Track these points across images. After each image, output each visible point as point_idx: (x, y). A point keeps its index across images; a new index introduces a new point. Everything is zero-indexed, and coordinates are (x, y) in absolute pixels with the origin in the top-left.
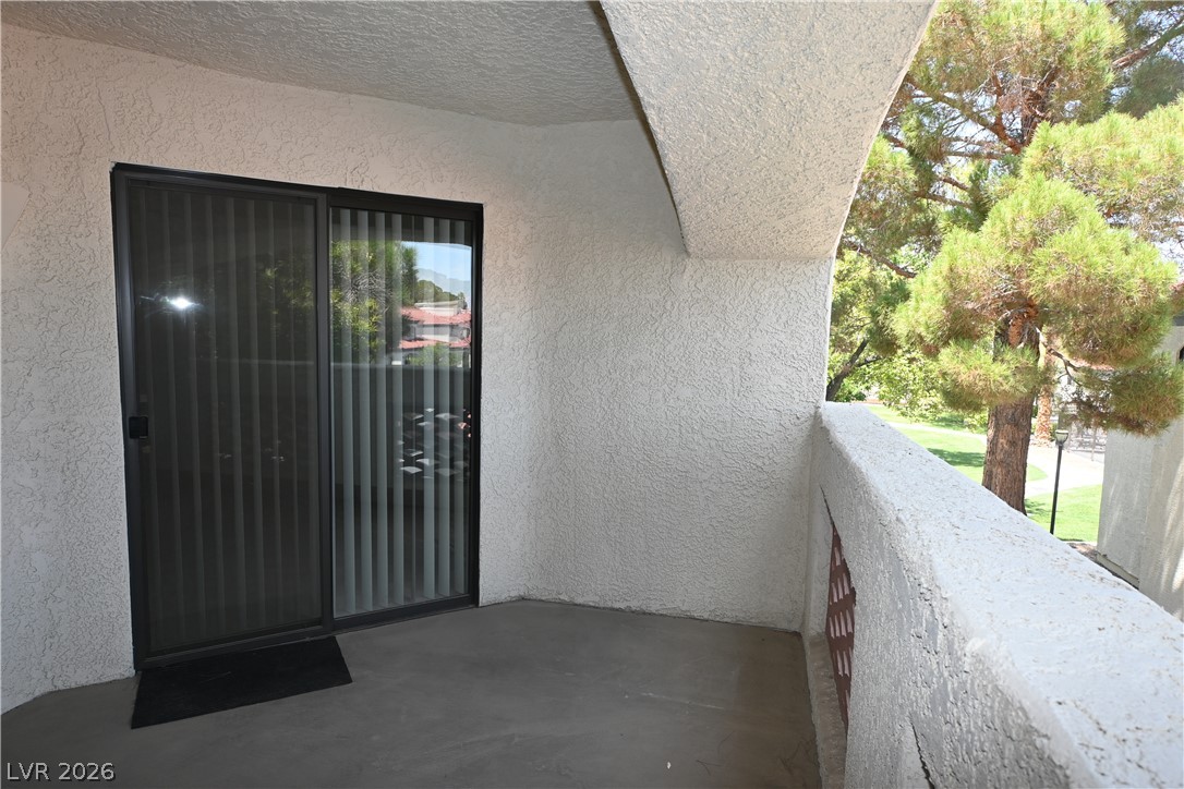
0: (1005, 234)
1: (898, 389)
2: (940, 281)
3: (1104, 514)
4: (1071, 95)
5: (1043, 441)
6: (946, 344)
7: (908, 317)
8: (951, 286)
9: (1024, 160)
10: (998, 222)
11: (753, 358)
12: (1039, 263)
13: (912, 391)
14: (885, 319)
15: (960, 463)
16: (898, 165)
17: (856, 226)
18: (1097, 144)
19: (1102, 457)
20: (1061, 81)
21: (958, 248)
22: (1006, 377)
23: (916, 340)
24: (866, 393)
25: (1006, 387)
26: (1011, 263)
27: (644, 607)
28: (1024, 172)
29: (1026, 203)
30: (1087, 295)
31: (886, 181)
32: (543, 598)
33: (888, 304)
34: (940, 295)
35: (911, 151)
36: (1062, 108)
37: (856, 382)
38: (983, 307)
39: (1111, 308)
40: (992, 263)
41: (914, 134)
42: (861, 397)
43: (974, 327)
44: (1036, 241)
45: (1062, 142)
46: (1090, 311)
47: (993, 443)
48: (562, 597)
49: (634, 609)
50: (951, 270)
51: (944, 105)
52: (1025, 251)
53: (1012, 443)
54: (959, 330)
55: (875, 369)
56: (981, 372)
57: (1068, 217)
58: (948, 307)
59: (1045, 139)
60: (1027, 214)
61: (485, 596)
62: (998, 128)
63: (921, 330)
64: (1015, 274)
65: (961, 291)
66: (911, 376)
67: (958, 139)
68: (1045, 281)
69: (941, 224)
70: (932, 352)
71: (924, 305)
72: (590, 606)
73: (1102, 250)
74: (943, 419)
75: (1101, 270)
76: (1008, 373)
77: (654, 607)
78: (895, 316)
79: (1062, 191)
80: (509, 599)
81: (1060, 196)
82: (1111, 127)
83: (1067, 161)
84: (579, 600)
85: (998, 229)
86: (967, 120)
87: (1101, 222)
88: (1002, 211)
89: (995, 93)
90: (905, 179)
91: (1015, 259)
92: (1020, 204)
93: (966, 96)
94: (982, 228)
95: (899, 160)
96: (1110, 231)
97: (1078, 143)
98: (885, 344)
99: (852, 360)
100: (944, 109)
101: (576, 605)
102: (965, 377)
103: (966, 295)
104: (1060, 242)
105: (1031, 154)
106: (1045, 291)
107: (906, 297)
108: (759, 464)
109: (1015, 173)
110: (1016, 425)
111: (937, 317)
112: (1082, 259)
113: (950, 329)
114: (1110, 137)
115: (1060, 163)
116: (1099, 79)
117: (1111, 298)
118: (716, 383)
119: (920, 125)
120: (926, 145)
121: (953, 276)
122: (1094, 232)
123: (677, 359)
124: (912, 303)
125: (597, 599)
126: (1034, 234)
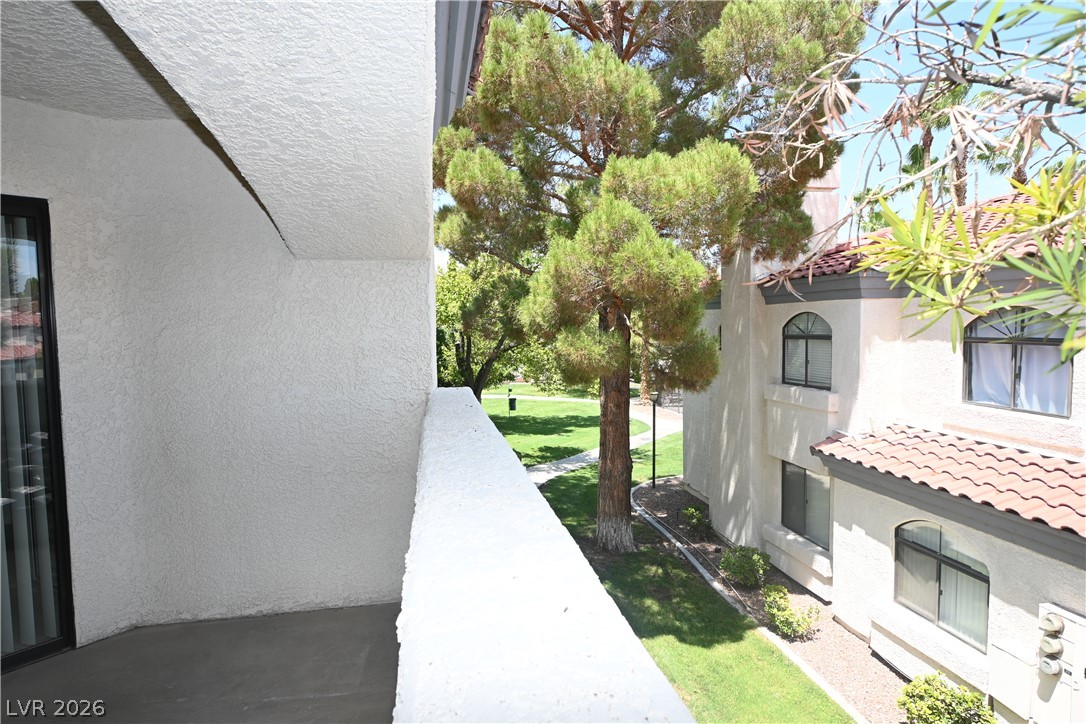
0: (592, 242)
1: (537, 368)
2: (550, 278)
3: (686, 454)
4: (631, 136)
5: (646, 401)
6: (559, 330)
7: (529, 309)
8: (558, 283)
9: (601, 183)
10: (586, 232)
11: (366, 352)
12: (616, 265)
13: (547, 370)
14: (513, 311)
15: (590, 426)
16: (513, 181)
17: (485, 231)
18: (648, 174)
19: (681, 409)
20: (623, 124)
21: (560, 252)
22: (603, 356)
23: (536, 328)
24: (515, 373)
25: (604, 363)
26: (598, 265)
27: (276, 608)
28: (602, 192)
29: (604, 218)
30: (650, 289)
31: (504, 195)
32: (161, 622)
33: (515, 298)
34: (551, 290)
35: (522, 171)
36: (625, 144)
37: (506, 366)
38: (582, 299)
39: (666, 298)
40: (585, 265)
41: (521, 156)
42: (511, 378)
43: (578, 316)
44: (613, 247)
45: (625, 171)
46: (655, 300)
47: (604, 407)
48: (183, 616)
49: (265, 612)
50: (557, 270)
51: (542, 134)
52: (607, 254)
53: (618, 406)
54: (567, 318)
55: (519, 353)
56: (586, 352)
57: (632, 229)
58: (557, 301)
59: (614, 168)
60: (605, 226)
61: (83, 635)
62: (584, 155)
63: (539, 319)
64: (603, 273)
65: (566, 288)
66: (545, 357)
67: (555, 163)
68: (623, 279)
69: (548, 232)
70: (550, 338)
71: (540, 299)
72: (217, 620)
73: (656, 255)
74: (575, 391)
75: (656, 270)
76: (604, 352)
77: (287, 606)
78: (520, 309)
79: (626, 209)
80: (117, 631)
81: (626, 213)
82: (656, 162)
83: (630, 186)
84: (204, 616)
85: (587, 237)
86: (561, 149)
87: (654, 233)
88: (589, 221)
89: (579, 128)
90: (519, 193)
91: (601, 261)
92: (599, 218)
93: (559, 128)
94: (576, 236)
95: (513, 177)
96: (660, 240)
97: (636, 173)
98: (515, 332)
99: (498, 347)
100: (543, 137)
101: (200, 621)
102: (575, 357)
103: (569, 290)
104: (630, 247)
105: (606, 178)
106: (622, 286)
107: (527, 292)
108: (380, 451)
109: (597, 193)
110: (619, 391)
111: (550, 310)
112: (643, 261)
113: (560, 318)
114: (656, 169)
115: (625, 186)
116: (647, 124)
117: (665, 291)
118: (333, 379)
119: (526, 149)
120: (532, 166)
121: (558, 276)
122: (649, 240)
123: (291, 358)
124: (531, 297)
125: (224, 610)
126: (611, 242)
